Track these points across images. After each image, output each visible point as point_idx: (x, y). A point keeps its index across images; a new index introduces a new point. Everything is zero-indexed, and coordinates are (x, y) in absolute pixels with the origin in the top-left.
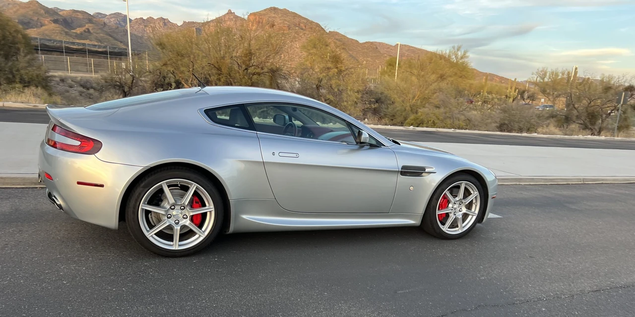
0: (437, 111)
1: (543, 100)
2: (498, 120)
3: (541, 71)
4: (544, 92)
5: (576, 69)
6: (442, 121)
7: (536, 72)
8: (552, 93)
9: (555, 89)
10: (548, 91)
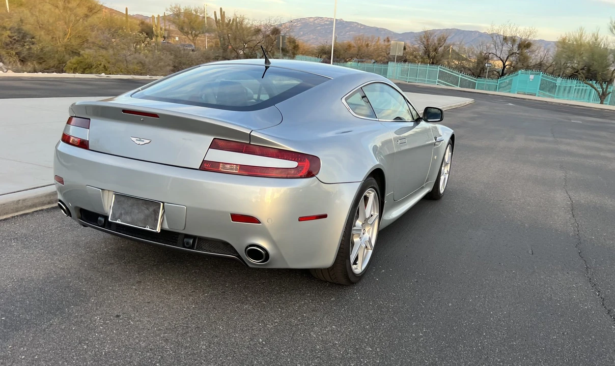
0: (104, 52)
1: (177, 39)
2: (171, 63)
3: (175, 8)
4: (181, 29)
5: (221, 9)
6: (114, 64)
7: (170, 9)
8: (190, 32)
9: (192, 28)
10: (186, 29)
